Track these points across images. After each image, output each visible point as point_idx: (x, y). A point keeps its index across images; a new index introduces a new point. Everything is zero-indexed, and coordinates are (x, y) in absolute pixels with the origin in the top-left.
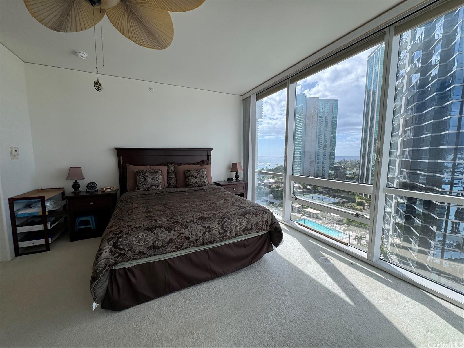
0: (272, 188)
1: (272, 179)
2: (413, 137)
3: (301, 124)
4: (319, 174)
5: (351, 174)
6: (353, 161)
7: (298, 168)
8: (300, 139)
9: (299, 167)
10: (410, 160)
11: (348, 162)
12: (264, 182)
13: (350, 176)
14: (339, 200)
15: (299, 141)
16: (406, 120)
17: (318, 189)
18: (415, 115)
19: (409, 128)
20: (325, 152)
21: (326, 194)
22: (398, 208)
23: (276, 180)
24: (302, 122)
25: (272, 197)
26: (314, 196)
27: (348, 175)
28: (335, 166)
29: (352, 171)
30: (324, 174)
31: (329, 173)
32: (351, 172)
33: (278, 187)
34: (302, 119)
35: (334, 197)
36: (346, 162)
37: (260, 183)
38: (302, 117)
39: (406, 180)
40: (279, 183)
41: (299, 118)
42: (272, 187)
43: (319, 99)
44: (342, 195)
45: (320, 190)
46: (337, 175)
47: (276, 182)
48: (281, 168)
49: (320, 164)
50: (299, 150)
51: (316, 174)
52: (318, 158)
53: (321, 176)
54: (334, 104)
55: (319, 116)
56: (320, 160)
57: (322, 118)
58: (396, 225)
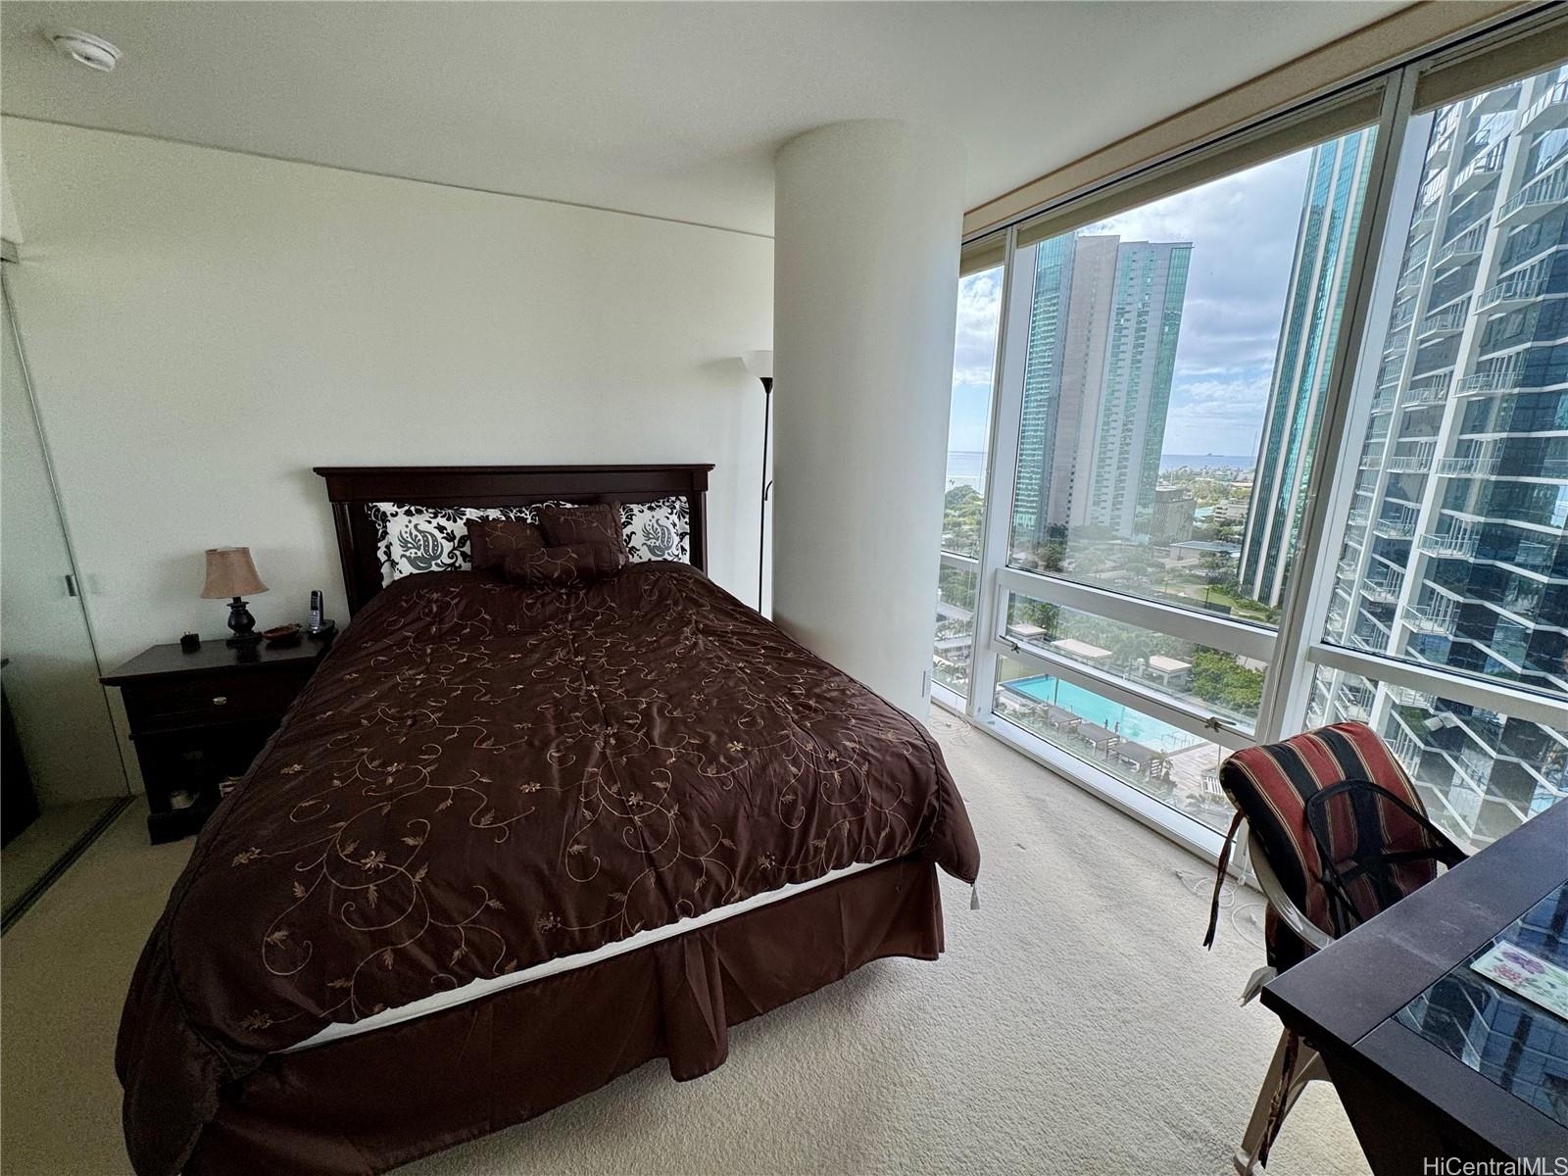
2: (1515, 390)
3: (1048, 337)
4: (1101, 519)
5: (1209, 519)
6: (1218, 473)
7: (1029, 496)
8: (1042, 394)
9: (1032, 493)
11: (1200, 474)
13: (1205, 526)
15: (1039, 398)
16: (1485, 322)
17: (1097, 572)
20: (1128, 441)
23: (949, 536)
24: (1053, 327)
27: (1199, 524)
28: (1157, 489)
29: (1212, 508)
30: (1118, 517)
31: (1135, 515)
32: (1209, 511)
34: (1054, 317)
36: (1191, 477)
38: (1054, 311)
39: (1460, 549)
41: (1045, 312)
43: (1121, 241)
46: (1161, 521)
48: (964, 496)
49: (1105, 483)
50: (1036, 431)
51: (1089, 516)
52: (1101, 460)
53: (1107, 524)
54: (1175, 262)
55: (1115, 306)
56: (1107, 469)
57: (1127, 316)
58: (1401, 714)
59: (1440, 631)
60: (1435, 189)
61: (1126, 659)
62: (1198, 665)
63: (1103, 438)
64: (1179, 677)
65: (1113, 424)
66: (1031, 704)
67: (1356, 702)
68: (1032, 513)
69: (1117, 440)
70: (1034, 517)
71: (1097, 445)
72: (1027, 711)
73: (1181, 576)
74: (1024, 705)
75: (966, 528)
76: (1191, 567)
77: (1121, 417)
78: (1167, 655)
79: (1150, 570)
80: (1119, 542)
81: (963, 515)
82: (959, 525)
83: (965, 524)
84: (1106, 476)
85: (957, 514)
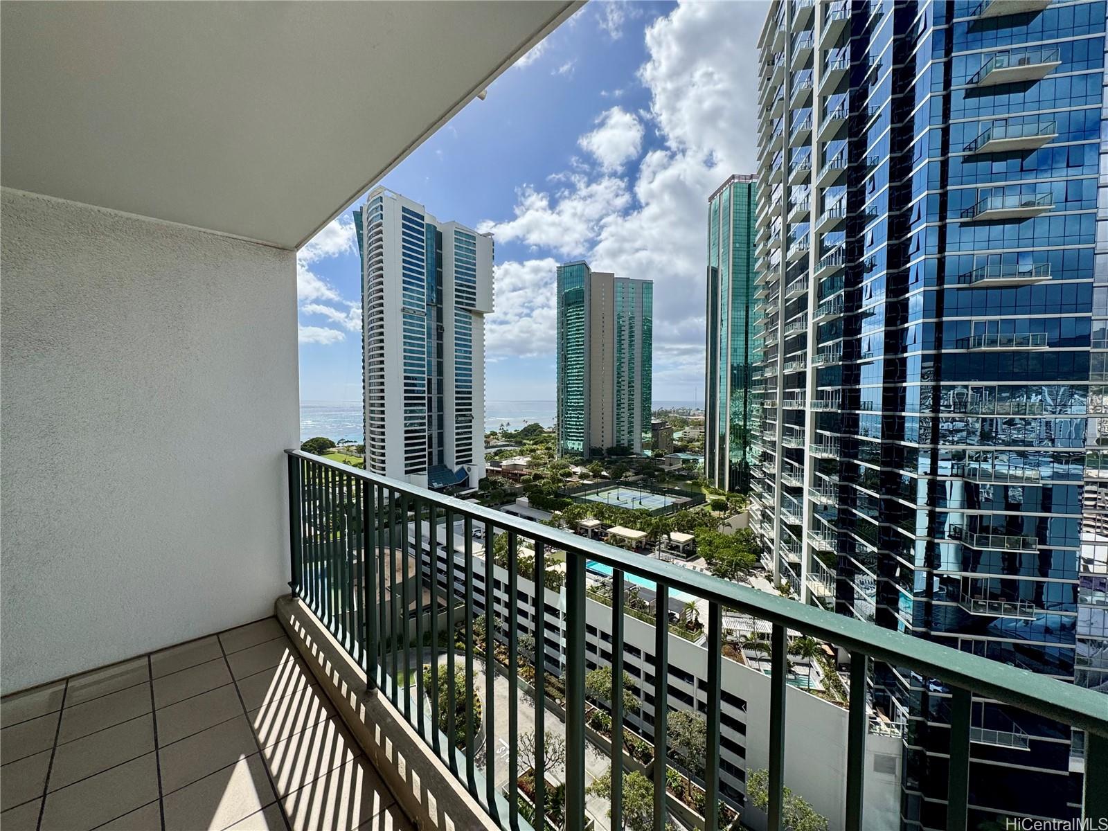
0: (523, 480)
1: (518, 457)
2: (841, 363)
3: (579, 331)
4: (622, 442)
5: (681, 439)
6: (679, 411)
7: (577, 429)
8: (579, 364)
10: (839, 411)
11: (670, 412)
12: (501, 467)
13: (681, 443)
14: (674, 500)
15: (578, 366)
16: (818, 327)
17: (626, 477)
18: (842, 315)
19: (830, 343)
20: (632, 392)
21: (645, 487)
22: (816, 515)
23: (529, 459)
24: (582, 325)
25: (527, 505)
26: (622, 494)
27: (677, 443)
28: (653, 422)
29: (681, 432)
30: (633, 440)
31: (642, 439)
32: (681, 434)
33: (537, 477)
34: (582, 318)
35: (663, 493)
37: (492, 468)
38: (581, 314)
39: (831, 453)
40: (538, 465)
41: (576, 314)
42: (525, 477)
43: (614, 276)
44: (677, 488)
45: (630, 479)
46: (657, 442)
47: (530, 465)
48: (535, 431)
49: (622, 419)
50: (578, 387)
51: (615, 441)
52: (618, 405)
53: (626, 445)
54: (645, 291)
55: (616, 314)
56: (622, 410)
57: (623, 319)
58: (818, 556)
59: (830, 502)
60: (777, 258)
61: (656, 538)
62: (698, 536)
63: (618, 391)
64: (688, 545)
65: (623, 383)
66: (601, 579)
67: (790, 550)
68: (582, 440)
69: (626, 392)
70: (582, 443)
71: (615, 396)
72: (600, 585)
73: (674, 476)
74: (596, 581)
75: (538, 452)
76: (679, 470)
77: (626, 378)
78: (679, 531)
79: (656, 473)
80: (635, 456)
81: (535, 444)
82: (534, 451)
83: (538, 449)
84: (622, 415)
85: (531, 442)
